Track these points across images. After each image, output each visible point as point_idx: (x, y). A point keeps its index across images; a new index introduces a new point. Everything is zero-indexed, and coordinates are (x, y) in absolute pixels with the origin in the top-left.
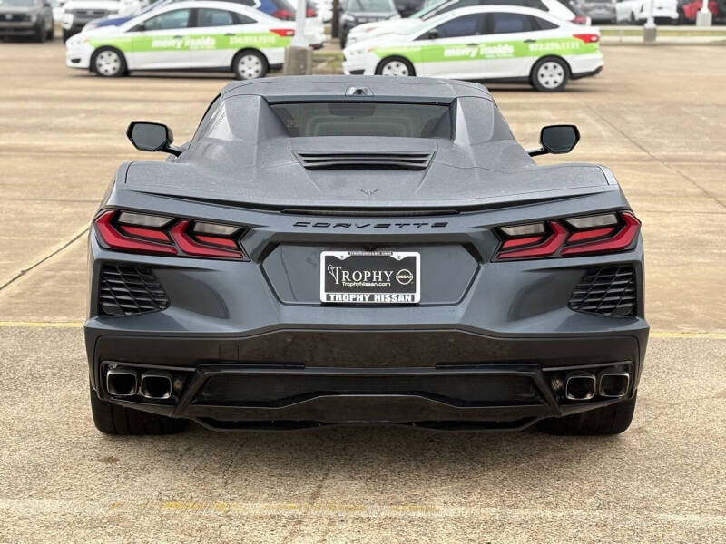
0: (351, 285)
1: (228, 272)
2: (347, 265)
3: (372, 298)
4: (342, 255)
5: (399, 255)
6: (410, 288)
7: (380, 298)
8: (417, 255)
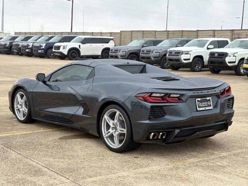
0: (202, 106)
1: (181, 106)
2: (200, 101)
3: (205, 109)
4: (199, 99)
5: (208, 98)
6: (210, 106)
7: (207, 108)
8: (210, 98)
